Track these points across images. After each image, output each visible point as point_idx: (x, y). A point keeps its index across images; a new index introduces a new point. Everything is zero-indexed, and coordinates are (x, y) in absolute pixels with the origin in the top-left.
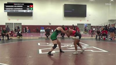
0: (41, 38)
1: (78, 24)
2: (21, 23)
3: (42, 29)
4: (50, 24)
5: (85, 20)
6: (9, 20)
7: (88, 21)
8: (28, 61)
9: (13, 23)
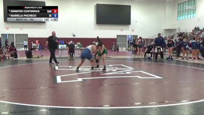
0: (60, 58)
1: (117, 36)
2: (27, 35)
3: (61, 44)
4: (74, 36)
5: (128, 29)
6: (7, 28)
7: (133, 30)
8: (40, 95)
9: (13, 35)
